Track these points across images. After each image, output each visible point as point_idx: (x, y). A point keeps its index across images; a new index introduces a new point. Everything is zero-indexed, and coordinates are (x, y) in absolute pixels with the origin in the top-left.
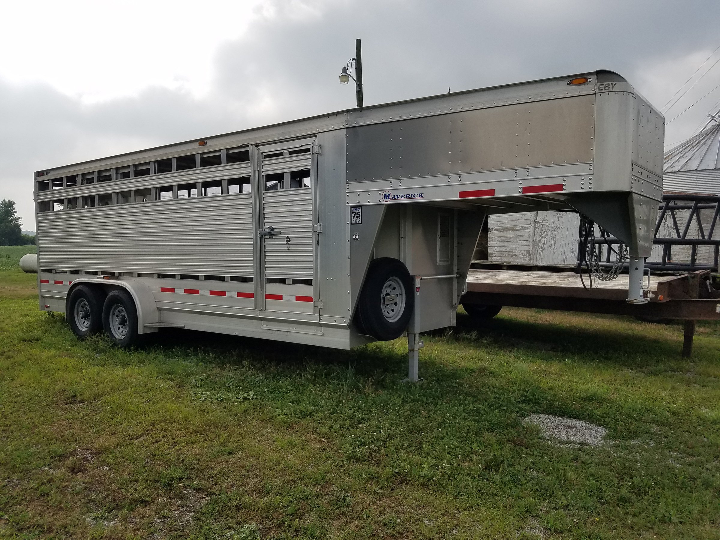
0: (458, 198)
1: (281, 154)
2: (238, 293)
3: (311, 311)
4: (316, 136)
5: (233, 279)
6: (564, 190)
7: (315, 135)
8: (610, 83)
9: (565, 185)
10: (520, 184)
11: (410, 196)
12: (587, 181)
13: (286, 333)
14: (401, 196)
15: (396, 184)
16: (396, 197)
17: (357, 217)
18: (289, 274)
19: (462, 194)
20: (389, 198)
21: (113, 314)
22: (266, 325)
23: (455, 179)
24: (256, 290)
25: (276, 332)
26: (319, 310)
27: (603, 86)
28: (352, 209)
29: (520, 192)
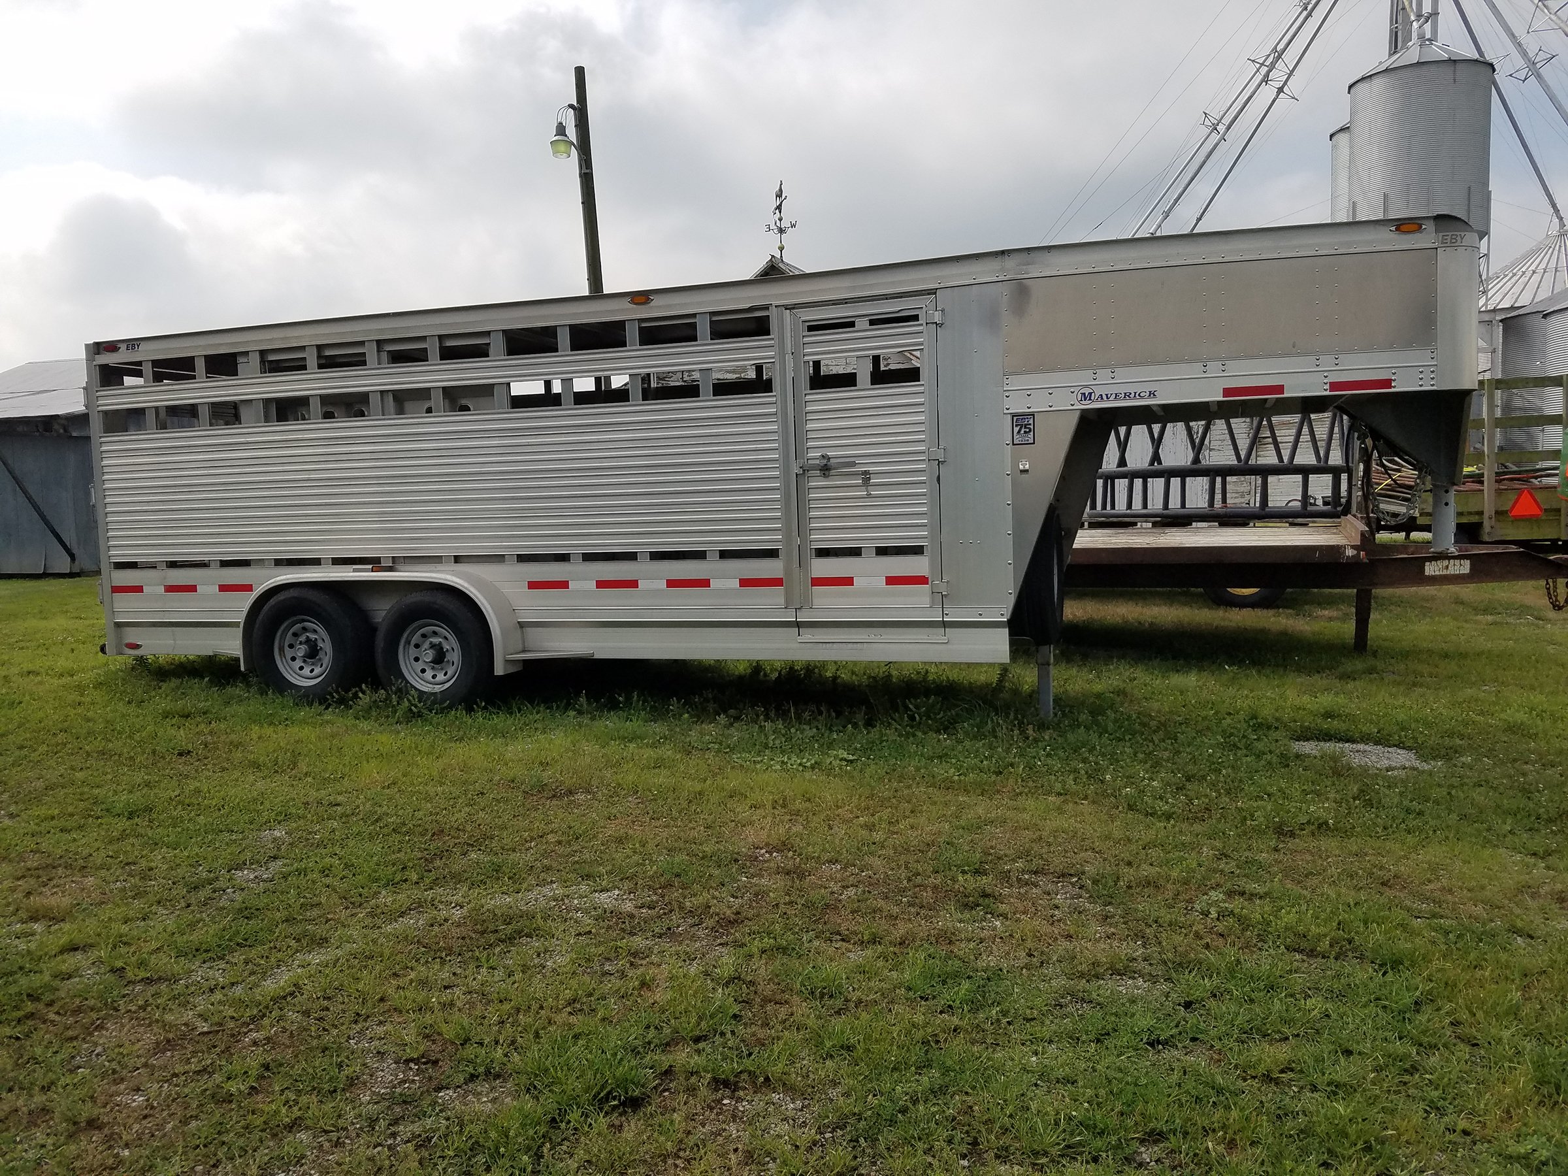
0: (1221, 399)
1: (852, 324)
2: (741, 580)
3: (925, 601)
4: (935, 293)
5: (724, 555)
6: (1394, 387)
7: (933, 292)
8: (1458, 233)
9: (1395, 380)
10: (1326, 377)
11: (1132, 396)
12: (1427, 375)
13: (859, 645)
14: (1114, 396)
15: (1104, 376)
16: (1104, 397)
17: (1025, 432)
18: (869, 539)
19: (1227, 392)
20: (1090, 399)
21: (408, 642)
22: (808, 635)
23: (1214, 368)
24: (788, 570)
25: (835, 645)
26: (942, 599)
27: (1449, 238)
28: (1015, 418)
29: (1326, 390)
